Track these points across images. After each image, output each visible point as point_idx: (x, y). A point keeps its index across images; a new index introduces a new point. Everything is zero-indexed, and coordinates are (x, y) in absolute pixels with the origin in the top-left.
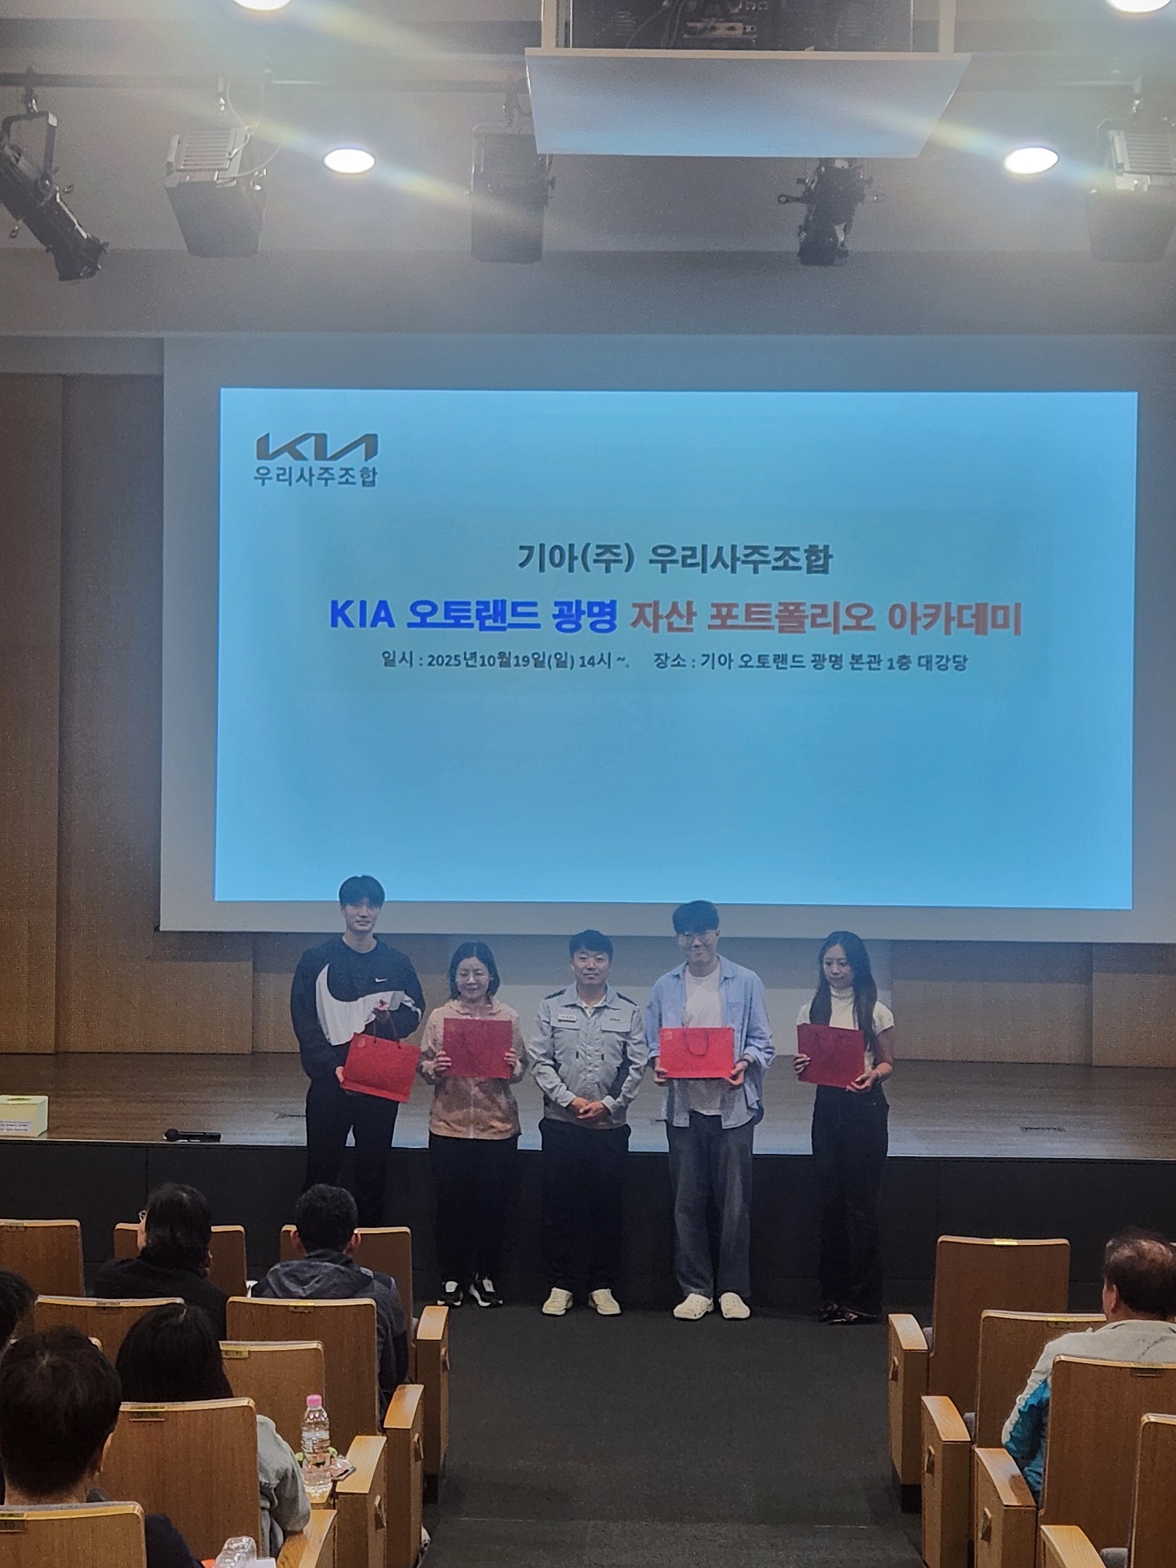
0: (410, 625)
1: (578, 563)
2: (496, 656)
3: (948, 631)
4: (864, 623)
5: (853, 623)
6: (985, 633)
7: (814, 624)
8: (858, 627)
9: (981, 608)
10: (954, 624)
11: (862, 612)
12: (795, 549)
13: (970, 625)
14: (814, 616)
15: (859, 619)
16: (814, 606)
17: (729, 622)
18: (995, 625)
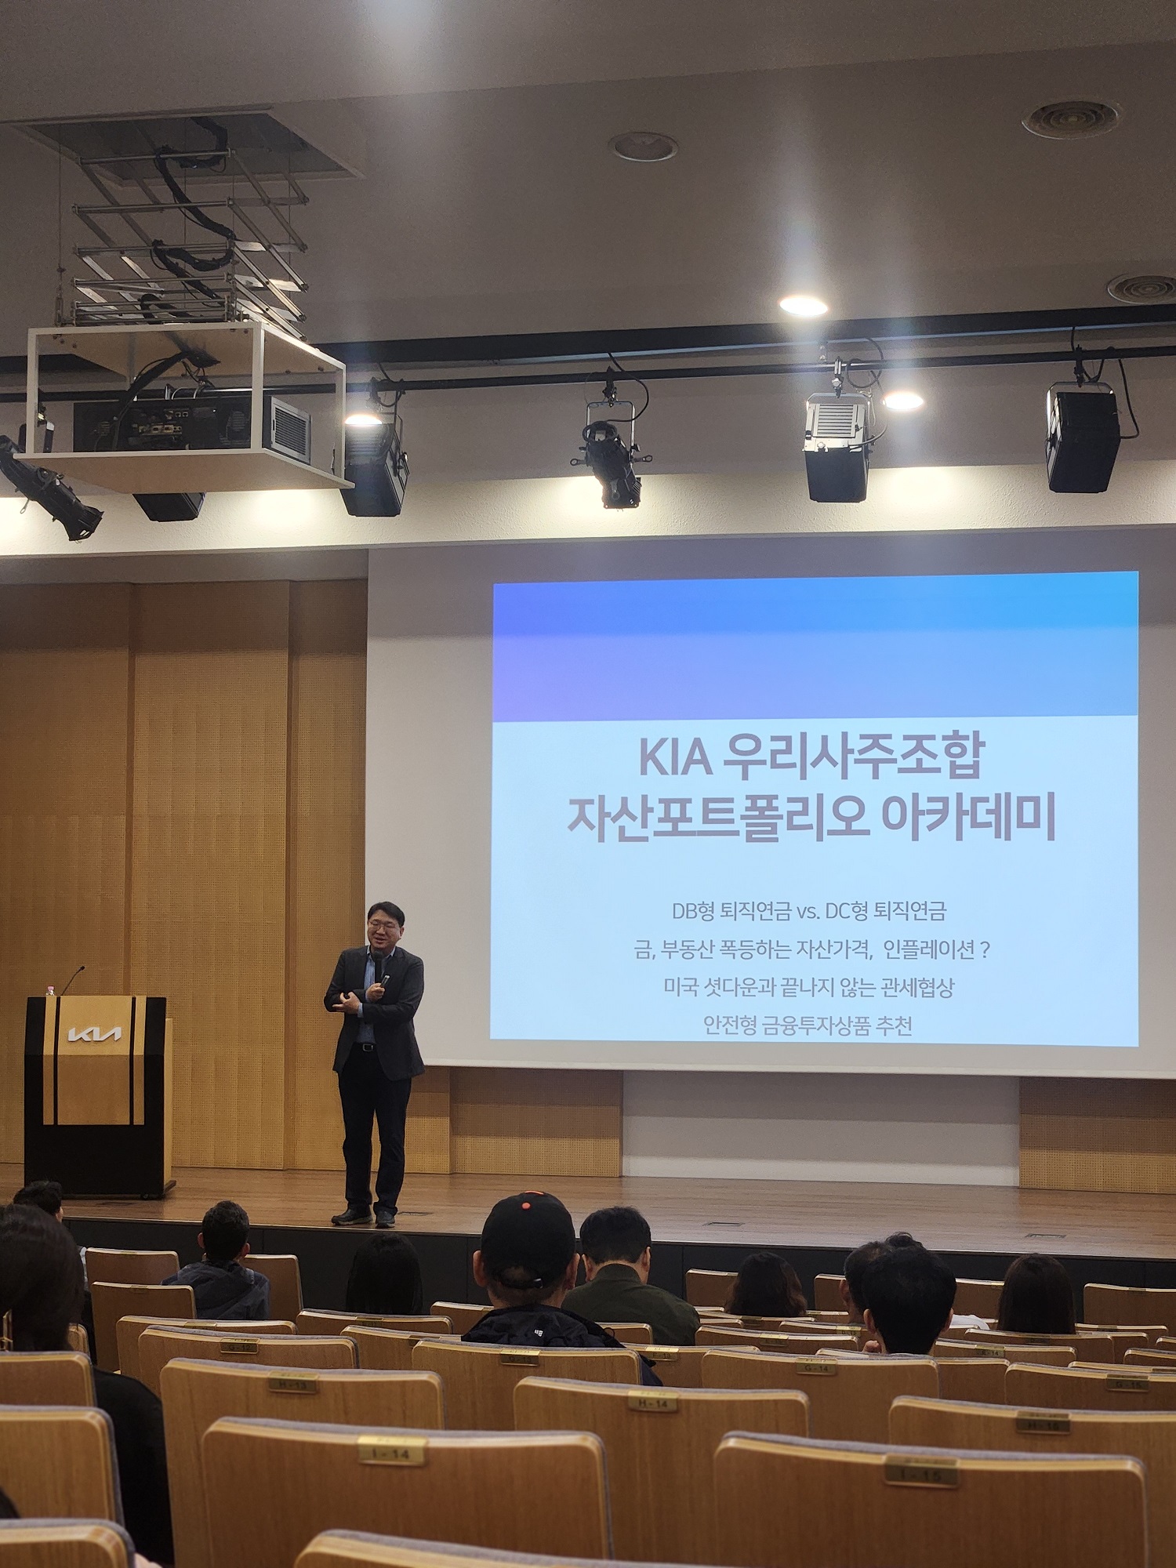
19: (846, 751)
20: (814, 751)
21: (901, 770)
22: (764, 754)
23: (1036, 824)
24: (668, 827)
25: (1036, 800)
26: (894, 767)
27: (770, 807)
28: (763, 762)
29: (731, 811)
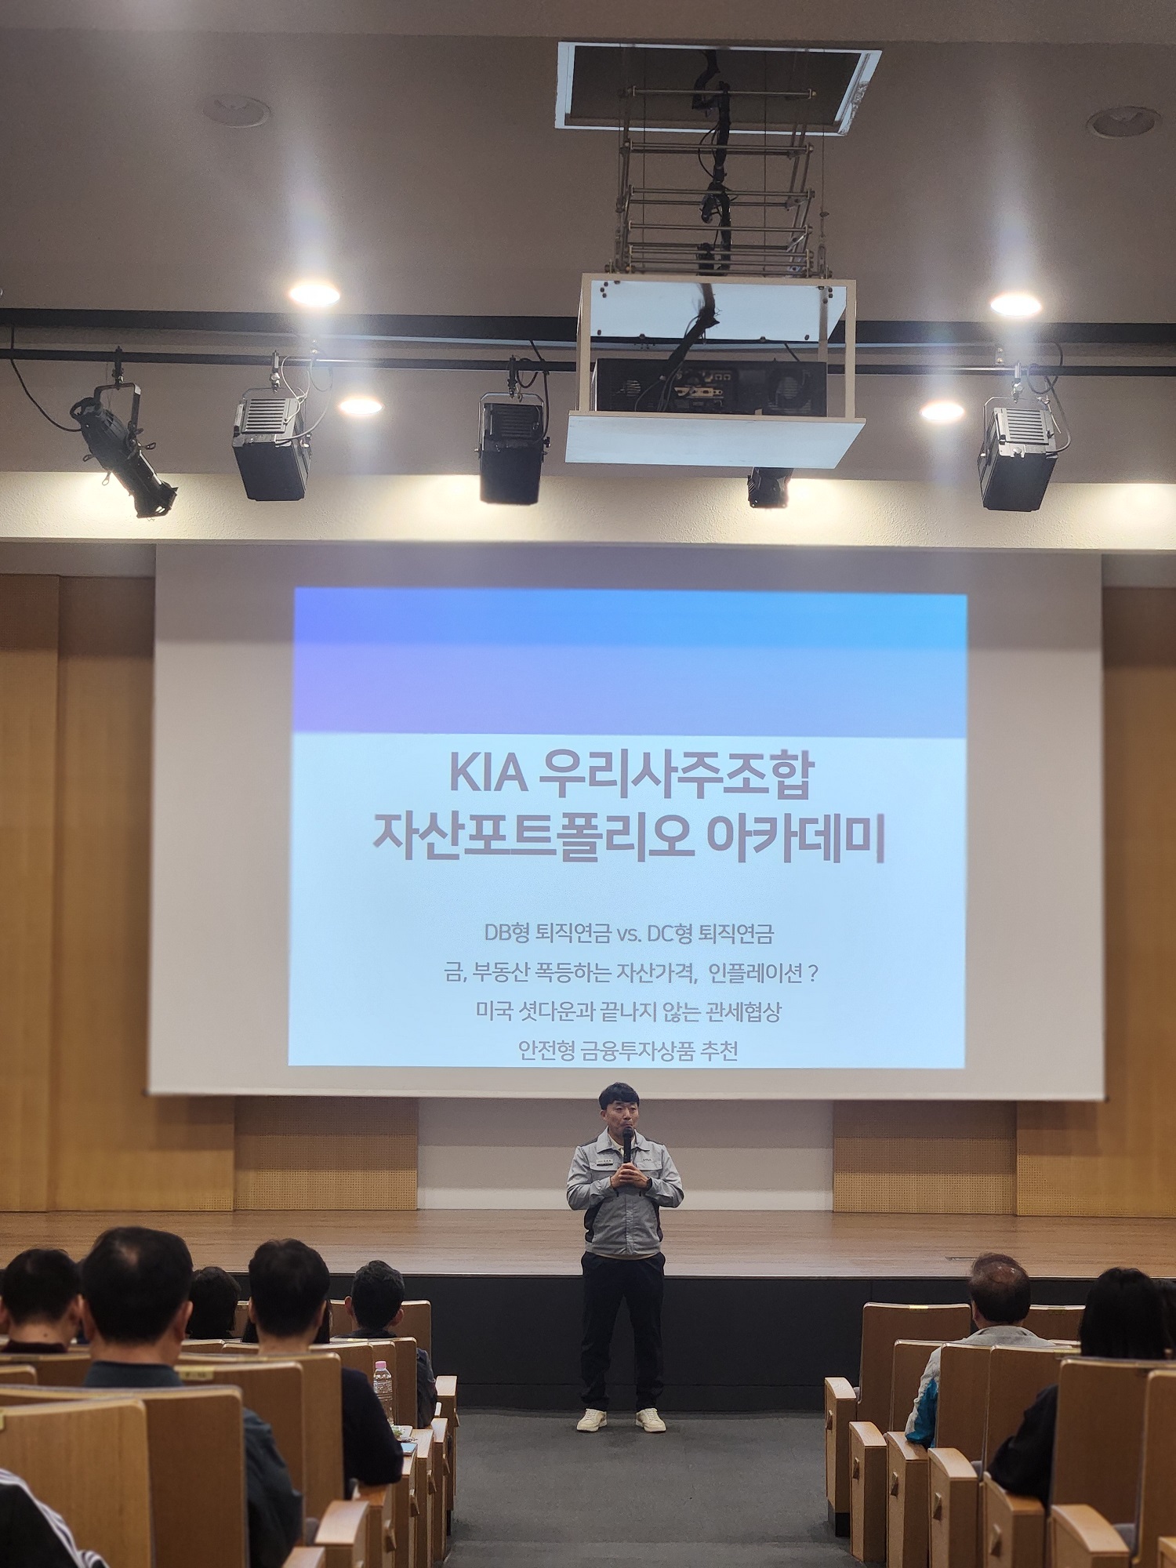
19: (669, 769)
20: (634, 769)
21: (727, 790)
22: (583, 771)
23: (866, 846)
24: (480, 844)
25: (866, 822)
26: (720, 786)
27: (589, 826)
28: (582, 779)
29: (547, 829)
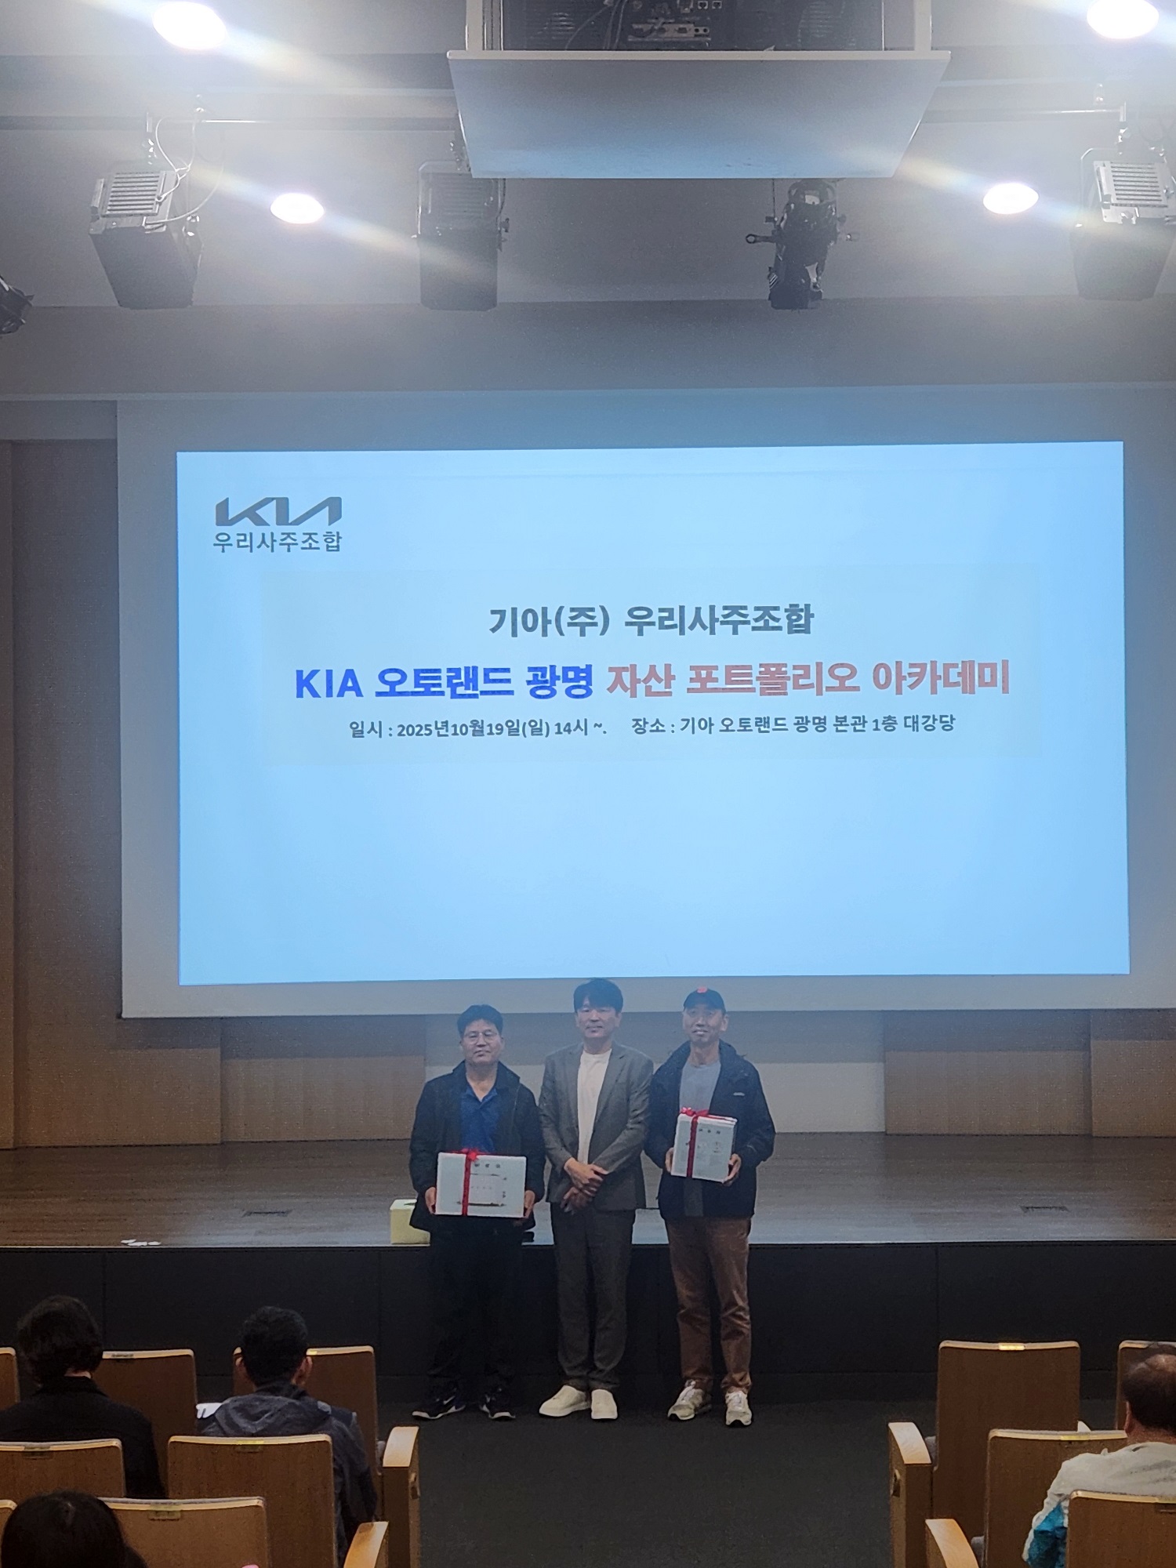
0: (379, 694)
1: (552, 628)
2: (469, 724)
3: (934, 691)
4: (848, 683)
5: (836, 683)
6: (972, 692)
7: (797, 686)
8: (842, 688)
9: (968, 665)
10: (940, 683)
11: (846, 672)
12: (776, 608)
13: (956, 684)
14: (797, 677)
15: (842, 679)
16: (795, 667)
17: (710, 685)
18: (983, 684)
